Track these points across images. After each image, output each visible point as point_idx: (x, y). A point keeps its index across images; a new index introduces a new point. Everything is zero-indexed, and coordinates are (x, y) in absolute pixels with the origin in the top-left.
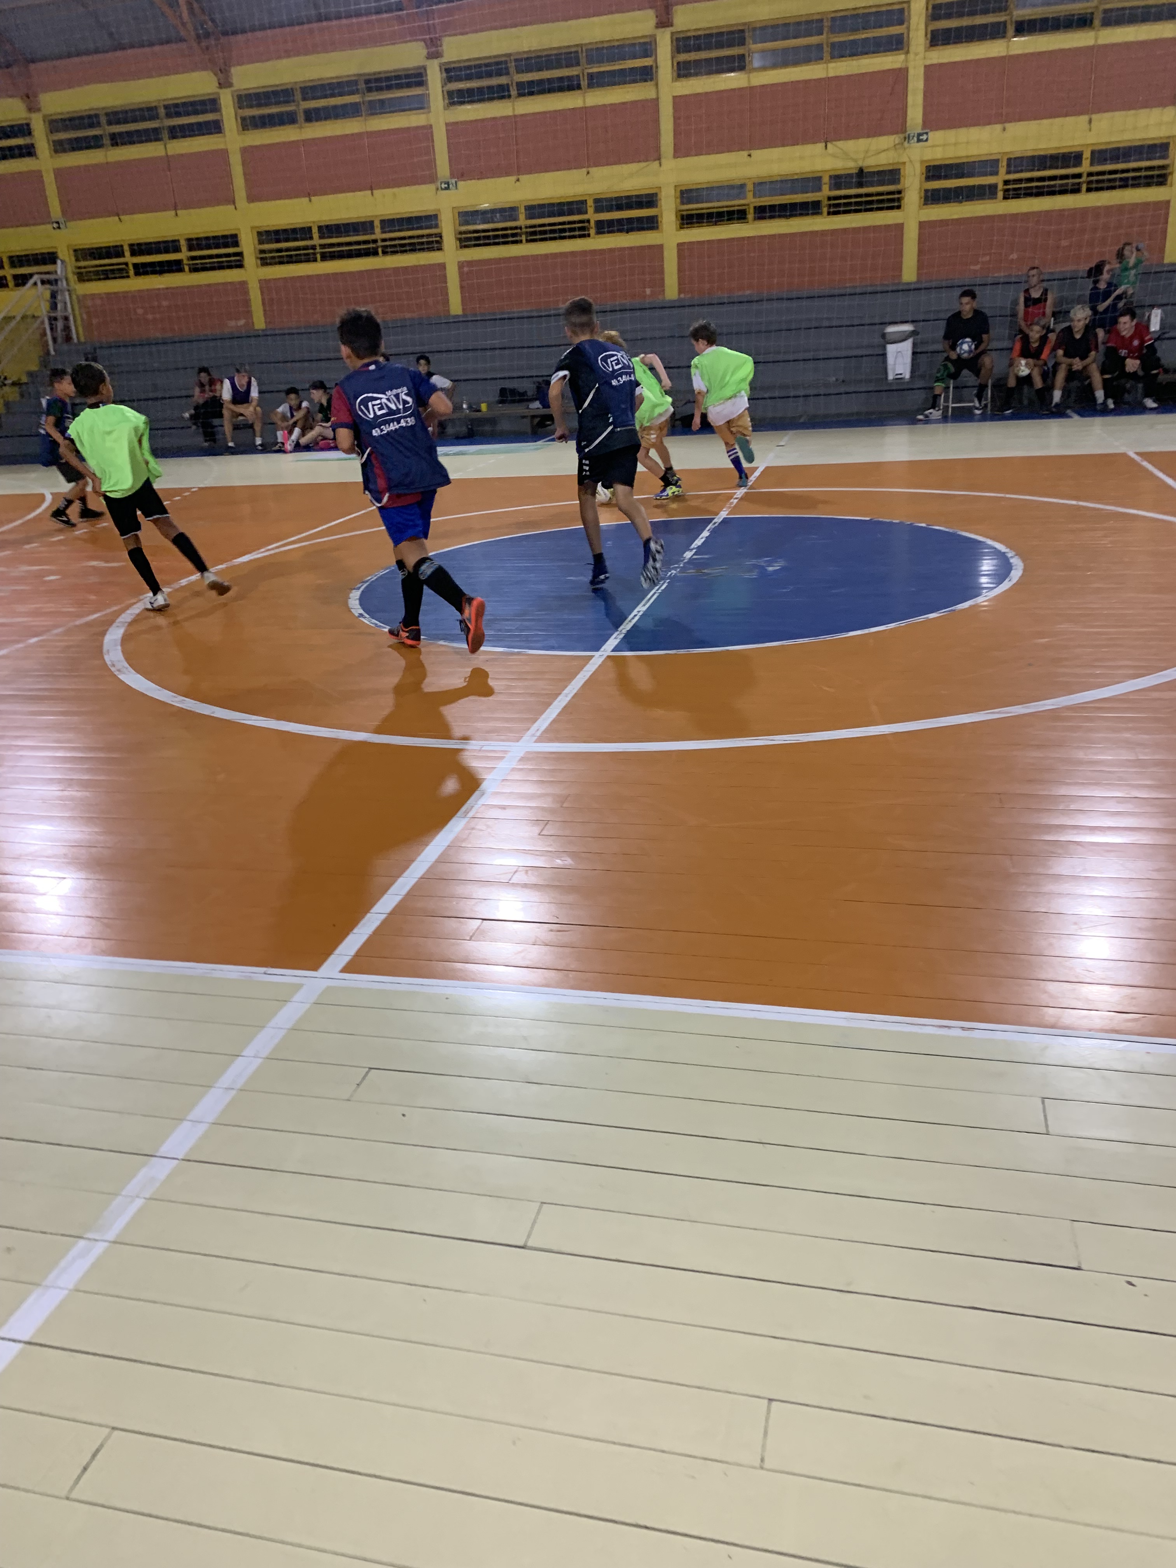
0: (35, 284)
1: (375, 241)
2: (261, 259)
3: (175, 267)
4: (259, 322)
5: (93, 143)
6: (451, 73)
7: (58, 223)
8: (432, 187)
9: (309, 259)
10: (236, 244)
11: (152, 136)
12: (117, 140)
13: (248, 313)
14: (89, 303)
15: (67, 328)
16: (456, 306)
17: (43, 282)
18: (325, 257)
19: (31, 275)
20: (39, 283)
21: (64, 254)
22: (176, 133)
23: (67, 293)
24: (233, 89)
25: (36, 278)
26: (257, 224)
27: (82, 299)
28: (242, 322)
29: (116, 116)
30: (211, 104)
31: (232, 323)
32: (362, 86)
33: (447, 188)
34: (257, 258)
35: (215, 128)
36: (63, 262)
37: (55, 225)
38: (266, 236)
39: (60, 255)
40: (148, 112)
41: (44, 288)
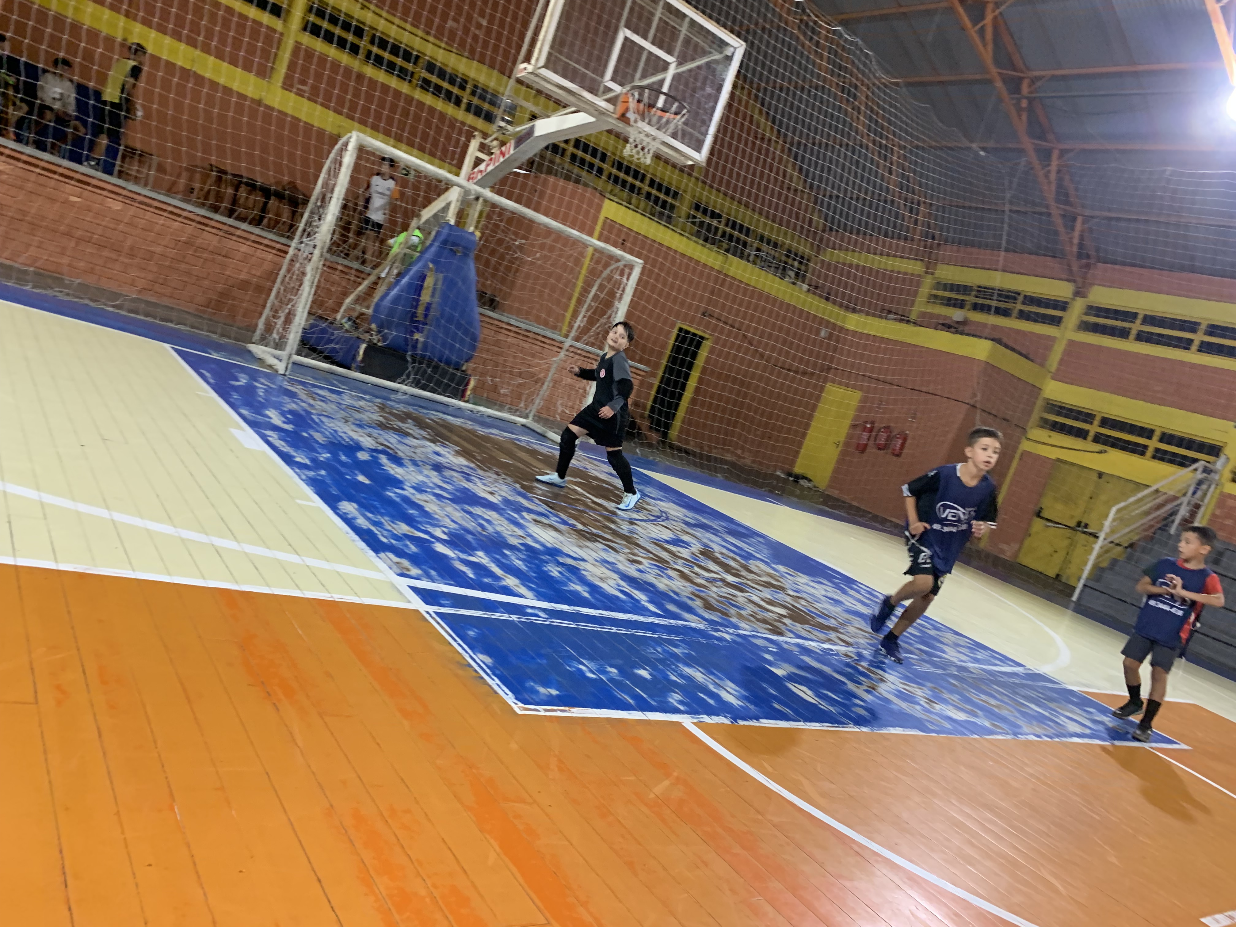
15: (1193, 513)
17: (1206, 470)
19: (1193, 460)
20: (1200, 470)
21: (1232, 453)
23: (1213, 486)
25: (1200, 464)
27: (1223, 497)
36: (1228, 459)
39: (1228, 452)
41: (1199, 475)
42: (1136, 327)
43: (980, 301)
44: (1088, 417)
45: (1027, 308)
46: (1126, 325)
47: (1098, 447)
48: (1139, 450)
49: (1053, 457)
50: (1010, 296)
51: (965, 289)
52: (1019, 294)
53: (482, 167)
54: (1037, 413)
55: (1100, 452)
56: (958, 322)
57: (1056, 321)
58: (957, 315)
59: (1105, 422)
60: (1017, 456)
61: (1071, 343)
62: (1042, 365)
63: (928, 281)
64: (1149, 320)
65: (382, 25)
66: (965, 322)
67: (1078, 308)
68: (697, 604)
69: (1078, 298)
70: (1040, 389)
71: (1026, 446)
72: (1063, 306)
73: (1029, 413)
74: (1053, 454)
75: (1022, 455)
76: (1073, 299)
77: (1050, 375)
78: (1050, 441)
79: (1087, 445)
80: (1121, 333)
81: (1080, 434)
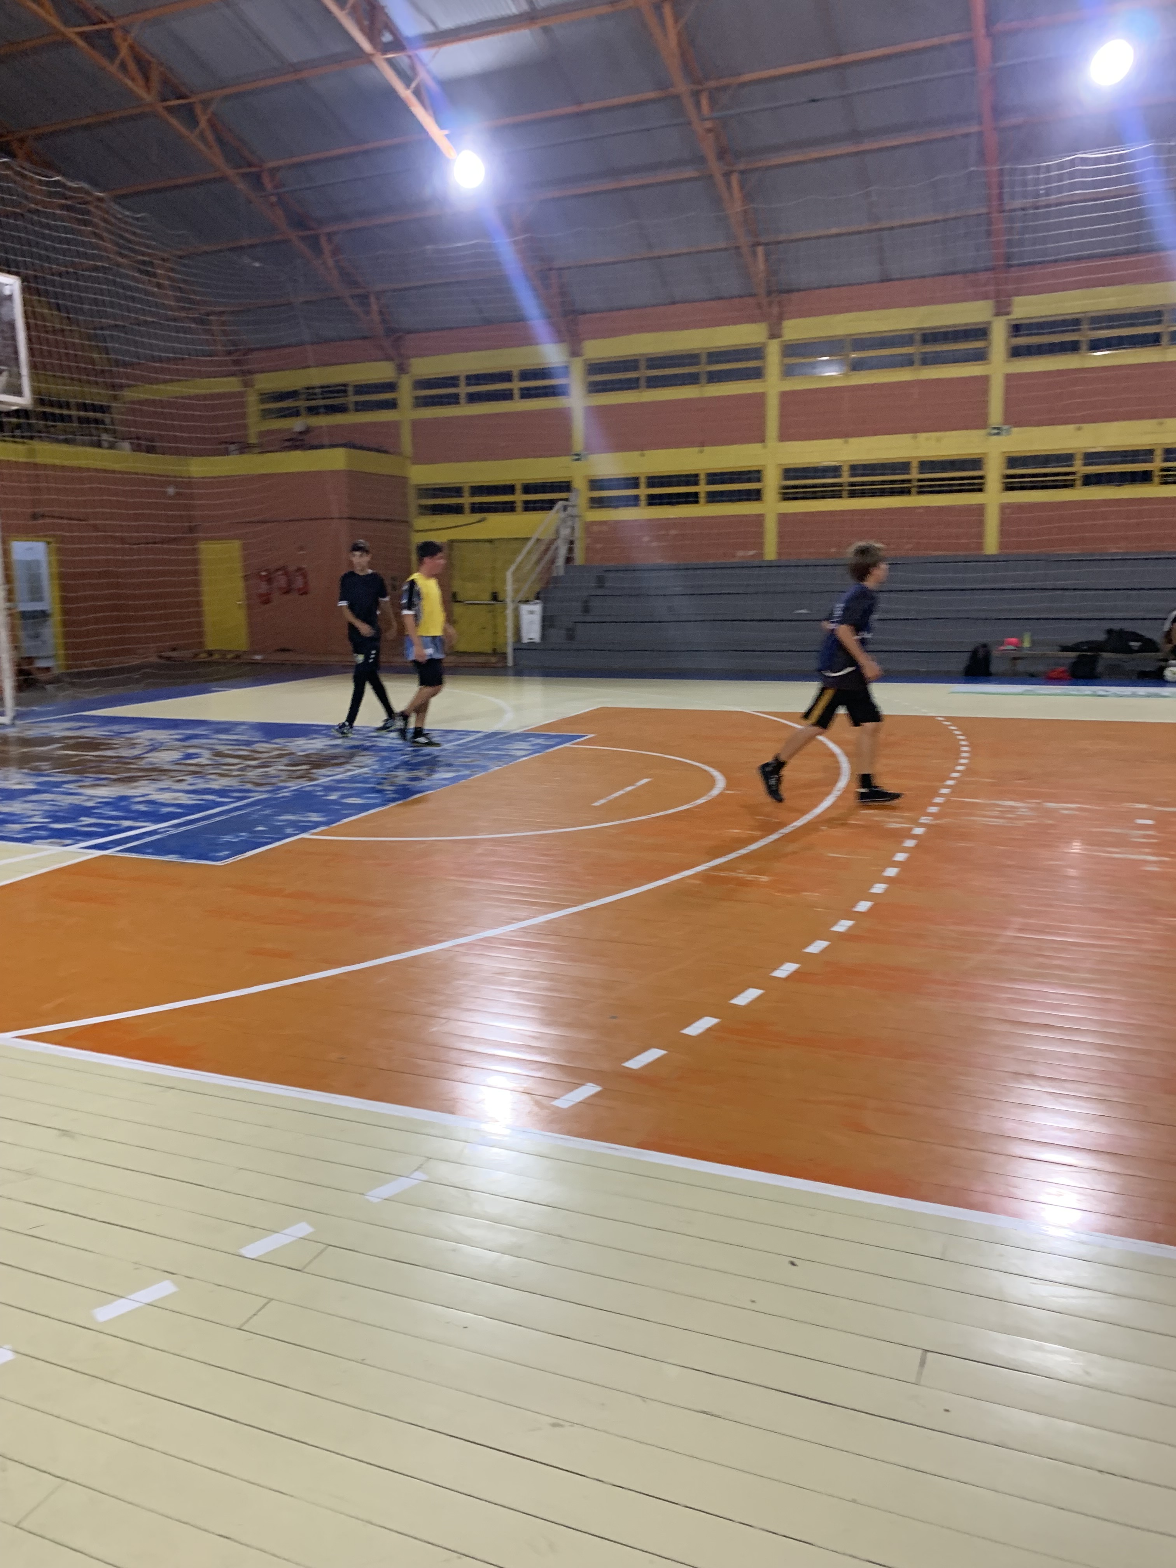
0: (559, 509)
1: (909, 481)
2: (785, 494)
3: (692, 499)
4: (771, 552)
5: (631, 385)
6: (1017, 329)
7: (579, 455)
8: (982, 432)
9: (836, 495)
10: (759, 480)
11: (692, 379)
12: (654, 383)
13: (759, 543)
14: (595, 528)
15: (571, 551)
16: (991, 545)
17: (566, 507)
18: (853, 494)
19: (554, 501)
20: (562, 508)
21: (580, 484)
22: (715, 378)
23: (577, 520)
24: (783, 339)
25: (560, 503)
26: (782, 462)
27: (589, 526)
28: (752, 553)
29: (655, 362)
30: (757, 352)
31: (740, 553)
32: (918, 338)
33: (998, 434)
34: (780, 493)
35: (757, 374)
36: (577, 490)
37: (577, 457)
38: (790, 473)
39: (576, 485)
40: (691, 358)
41: (563, 514)
42: (463, 390)
43: (315, 403)
44: (457, 491)
45: (360, 399)
46: (453, 390)
48: (509, 508)
50: (341, 390)
51: (293, 395)
52: (346, 386)
55: (480, 521)
56: (301, 433)
57: (392, 404)
58: (297, 425)
59: (473, 491)
61: (415, 423)
62: (398, 454)
63: (252, 399)
64: (473, 379)
66: (307, 431)
67: (405, 385)
68: (249, 786)
69: (403, 375)
70: (405, 478)
72: (392, 387)
73: (407, 505)
76: (399, 378)
77: (409, 461)
79: (467, 518)
80: (453, 400)
81: (457, 510)
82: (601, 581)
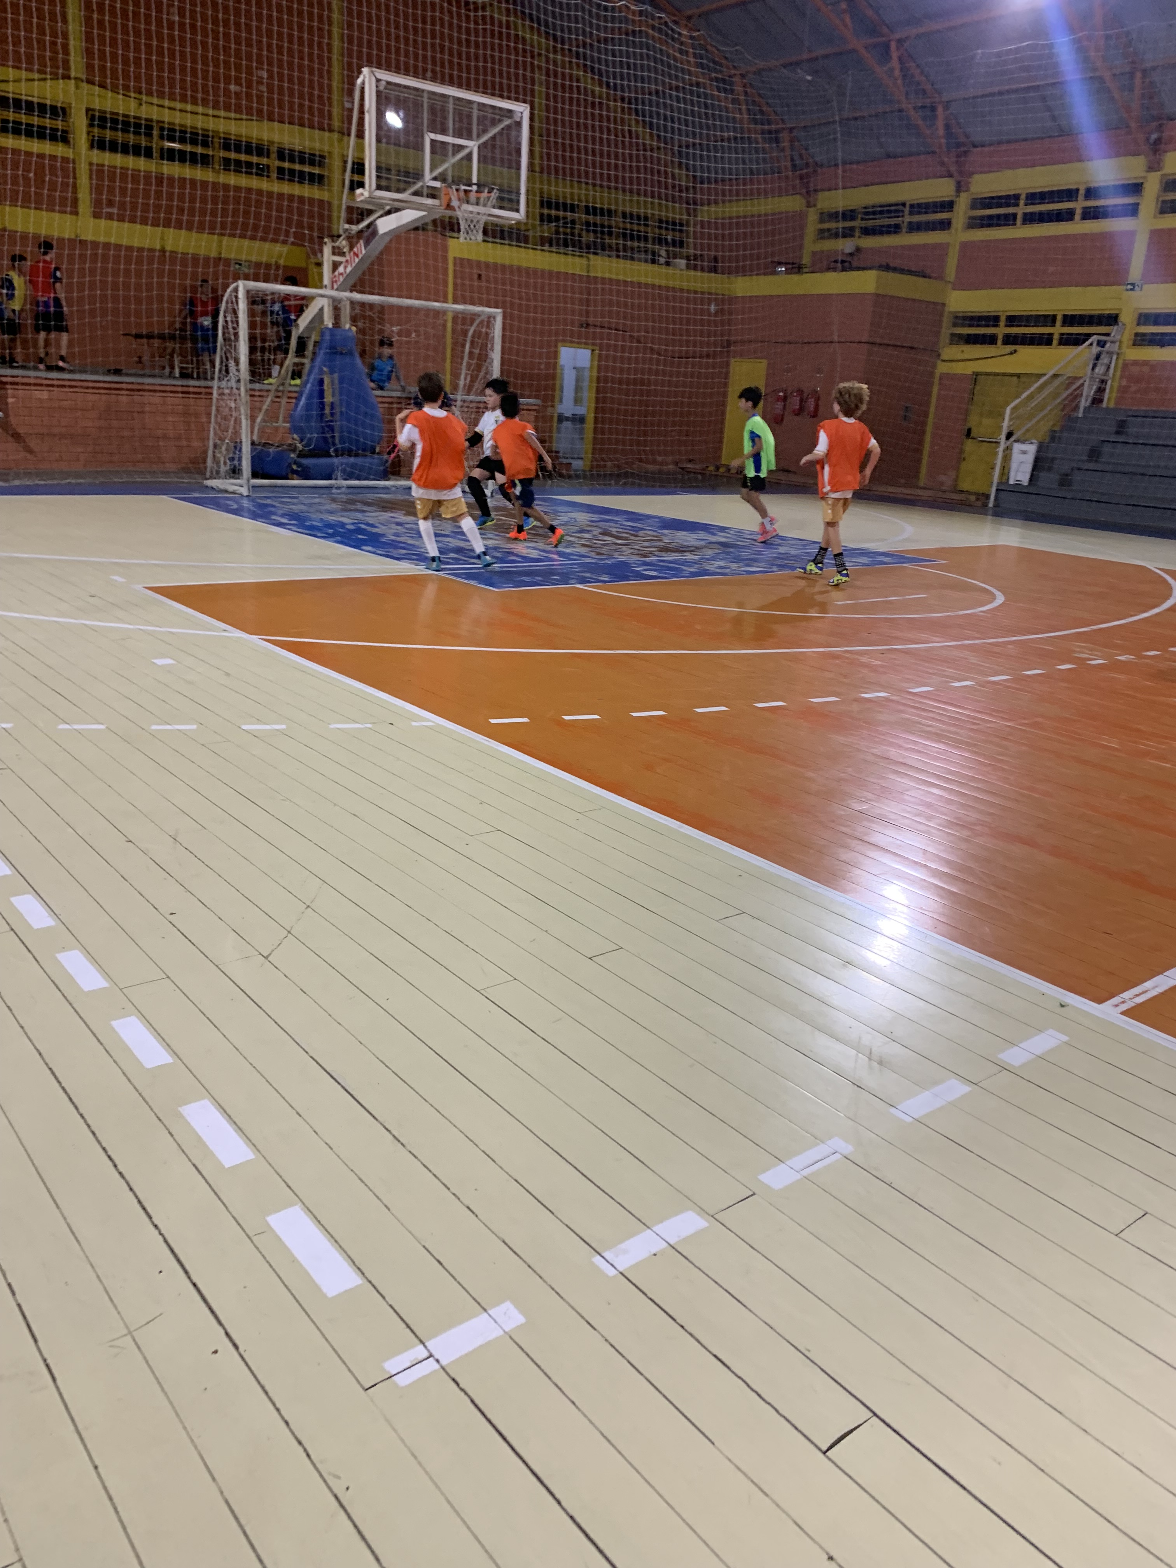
0: (1091, 344)
7: (1133, 285)
14: (1135, 370)
15: (1101, 390)
17: (1101, 344)
19: (1089, 336)
20: (1095, 344)
21: (1127, 318)
23: (1115, 357)
25: (1094, 338)
27: (1128, 365)
36: (1124, 325)
37: (1130, 287)
39: (1123, 318)
41: (1095, 349)
42: (1021, 210)
43: (870, 223)
44: (993, 320)
45: (916, 218)
46: (1010, 210)
47: (1009, 348)
48: (1046, 340)
49: (969, 372)
50: (898, 209)
51: (849, 215)
52: (904, 205)
53: (341, 269)
54: (946, 330)
55: (1011, 353)
56: (851, 254)
57: (945, 225)
58: (848, 246)
59: (1012, 320)
60: (936, 381)
61: (964, 246)
62: (940, 278)
63: (812, 216)
64: (1034, 198)
65: (167, 116)
66: (856, 252)
67: (962, 203)
69: (961, 194)
70: (943, 304)
71: (942, 368)
72: (948, 206)
73: (937, 334)
74: (969, 369)
75: (940, 379)
76: (958, 196)
77: (950, 286)
78: (966, 356)
79: (1000, 349)
80: (1009, 220)
81: (991, 340)
82: (1121, 427)
